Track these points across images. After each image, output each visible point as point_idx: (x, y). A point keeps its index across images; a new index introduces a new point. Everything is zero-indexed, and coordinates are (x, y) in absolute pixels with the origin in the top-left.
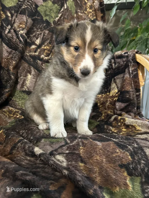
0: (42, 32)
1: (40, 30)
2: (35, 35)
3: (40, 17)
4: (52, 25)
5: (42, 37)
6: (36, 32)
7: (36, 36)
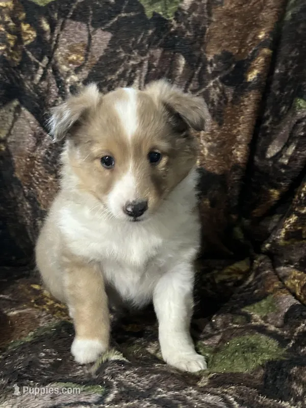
0: (143, 58)
1: (138, 53)
2: (125, 72)
3: (136, 11)
4: (172, 26)
5: (144, 74)
6: (125, 62)
7: (128, 75)
